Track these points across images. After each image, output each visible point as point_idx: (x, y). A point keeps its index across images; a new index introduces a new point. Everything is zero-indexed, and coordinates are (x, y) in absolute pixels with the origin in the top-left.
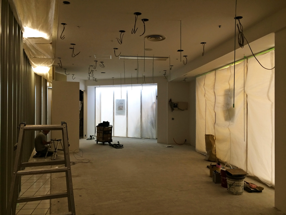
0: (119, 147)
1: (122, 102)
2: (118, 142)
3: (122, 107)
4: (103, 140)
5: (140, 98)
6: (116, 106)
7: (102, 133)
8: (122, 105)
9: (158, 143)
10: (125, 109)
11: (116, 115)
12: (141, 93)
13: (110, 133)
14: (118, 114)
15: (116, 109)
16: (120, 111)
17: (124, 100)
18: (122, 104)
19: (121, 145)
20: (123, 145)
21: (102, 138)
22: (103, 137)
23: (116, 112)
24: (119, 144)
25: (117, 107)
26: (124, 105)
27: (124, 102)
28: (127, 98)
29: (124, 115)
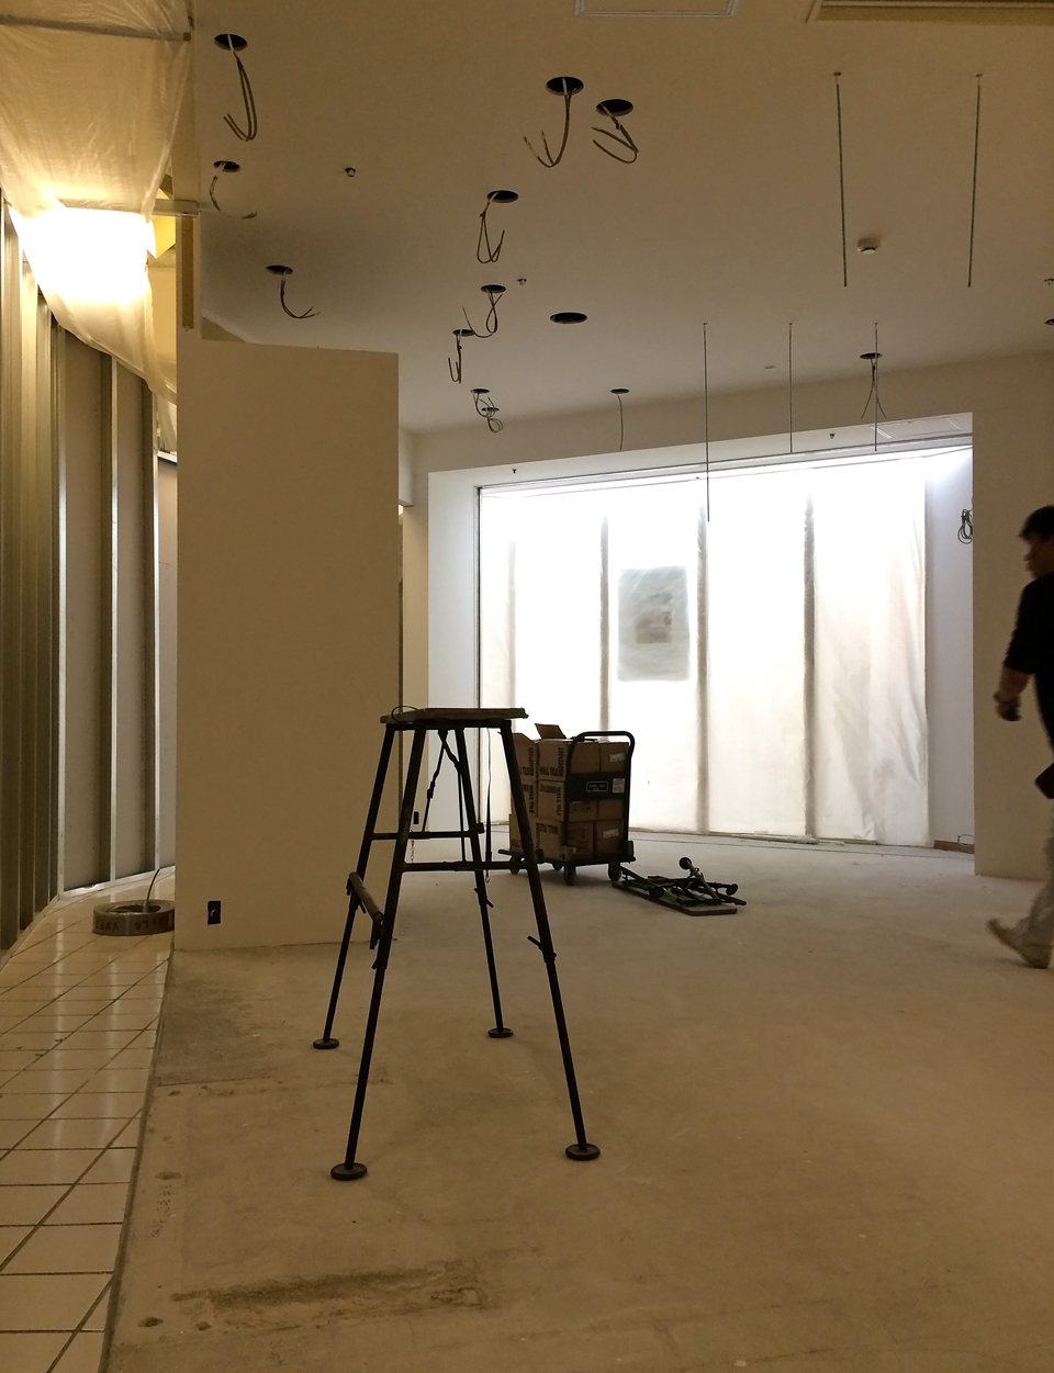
0: (708, 902)
1: (668, 589)
2: (685, 863)
3: (668, 621)
4: (565, 842)
5: (802, 549)
6: (622, 615)
7: (552, 790)
8: (665, 608)
9: (980, 872)
10: (686, 637)
11: (622, 677)
12: (809, 514)
13: (617, 796)
14: (639, 668)
15: (622, 640)
16: (650, 651)
17: (676, 576)
18: (667, 598)
19: (717, 886)
20: (732, 888)
21: (554, 830)
22: (566, 822)
23: (624, 660)
24: (696, 881)
25: (631, 622)
26: (683, 608)
27: (682, 586)
28: (703, 556)
29: (680, 674)
